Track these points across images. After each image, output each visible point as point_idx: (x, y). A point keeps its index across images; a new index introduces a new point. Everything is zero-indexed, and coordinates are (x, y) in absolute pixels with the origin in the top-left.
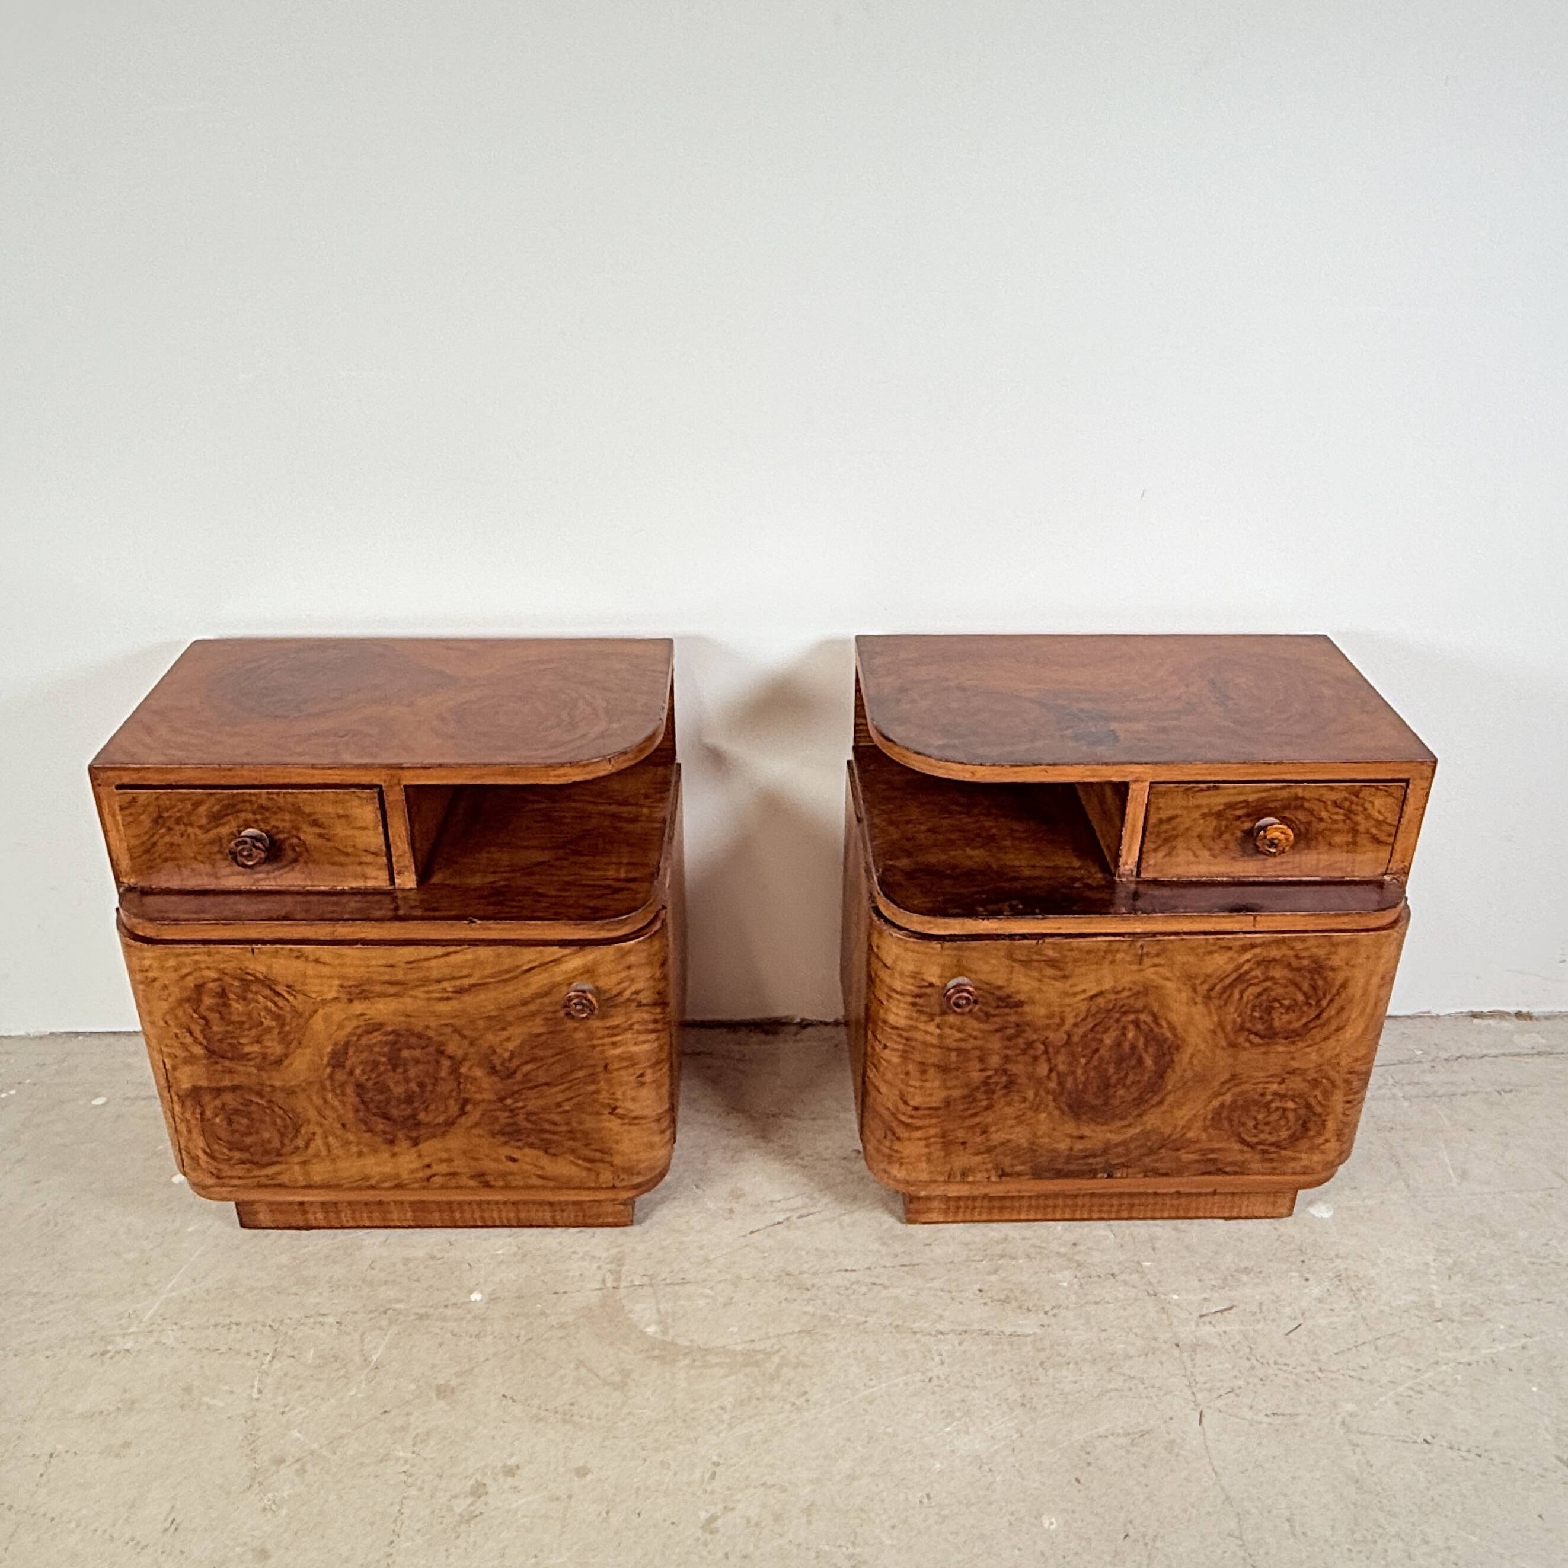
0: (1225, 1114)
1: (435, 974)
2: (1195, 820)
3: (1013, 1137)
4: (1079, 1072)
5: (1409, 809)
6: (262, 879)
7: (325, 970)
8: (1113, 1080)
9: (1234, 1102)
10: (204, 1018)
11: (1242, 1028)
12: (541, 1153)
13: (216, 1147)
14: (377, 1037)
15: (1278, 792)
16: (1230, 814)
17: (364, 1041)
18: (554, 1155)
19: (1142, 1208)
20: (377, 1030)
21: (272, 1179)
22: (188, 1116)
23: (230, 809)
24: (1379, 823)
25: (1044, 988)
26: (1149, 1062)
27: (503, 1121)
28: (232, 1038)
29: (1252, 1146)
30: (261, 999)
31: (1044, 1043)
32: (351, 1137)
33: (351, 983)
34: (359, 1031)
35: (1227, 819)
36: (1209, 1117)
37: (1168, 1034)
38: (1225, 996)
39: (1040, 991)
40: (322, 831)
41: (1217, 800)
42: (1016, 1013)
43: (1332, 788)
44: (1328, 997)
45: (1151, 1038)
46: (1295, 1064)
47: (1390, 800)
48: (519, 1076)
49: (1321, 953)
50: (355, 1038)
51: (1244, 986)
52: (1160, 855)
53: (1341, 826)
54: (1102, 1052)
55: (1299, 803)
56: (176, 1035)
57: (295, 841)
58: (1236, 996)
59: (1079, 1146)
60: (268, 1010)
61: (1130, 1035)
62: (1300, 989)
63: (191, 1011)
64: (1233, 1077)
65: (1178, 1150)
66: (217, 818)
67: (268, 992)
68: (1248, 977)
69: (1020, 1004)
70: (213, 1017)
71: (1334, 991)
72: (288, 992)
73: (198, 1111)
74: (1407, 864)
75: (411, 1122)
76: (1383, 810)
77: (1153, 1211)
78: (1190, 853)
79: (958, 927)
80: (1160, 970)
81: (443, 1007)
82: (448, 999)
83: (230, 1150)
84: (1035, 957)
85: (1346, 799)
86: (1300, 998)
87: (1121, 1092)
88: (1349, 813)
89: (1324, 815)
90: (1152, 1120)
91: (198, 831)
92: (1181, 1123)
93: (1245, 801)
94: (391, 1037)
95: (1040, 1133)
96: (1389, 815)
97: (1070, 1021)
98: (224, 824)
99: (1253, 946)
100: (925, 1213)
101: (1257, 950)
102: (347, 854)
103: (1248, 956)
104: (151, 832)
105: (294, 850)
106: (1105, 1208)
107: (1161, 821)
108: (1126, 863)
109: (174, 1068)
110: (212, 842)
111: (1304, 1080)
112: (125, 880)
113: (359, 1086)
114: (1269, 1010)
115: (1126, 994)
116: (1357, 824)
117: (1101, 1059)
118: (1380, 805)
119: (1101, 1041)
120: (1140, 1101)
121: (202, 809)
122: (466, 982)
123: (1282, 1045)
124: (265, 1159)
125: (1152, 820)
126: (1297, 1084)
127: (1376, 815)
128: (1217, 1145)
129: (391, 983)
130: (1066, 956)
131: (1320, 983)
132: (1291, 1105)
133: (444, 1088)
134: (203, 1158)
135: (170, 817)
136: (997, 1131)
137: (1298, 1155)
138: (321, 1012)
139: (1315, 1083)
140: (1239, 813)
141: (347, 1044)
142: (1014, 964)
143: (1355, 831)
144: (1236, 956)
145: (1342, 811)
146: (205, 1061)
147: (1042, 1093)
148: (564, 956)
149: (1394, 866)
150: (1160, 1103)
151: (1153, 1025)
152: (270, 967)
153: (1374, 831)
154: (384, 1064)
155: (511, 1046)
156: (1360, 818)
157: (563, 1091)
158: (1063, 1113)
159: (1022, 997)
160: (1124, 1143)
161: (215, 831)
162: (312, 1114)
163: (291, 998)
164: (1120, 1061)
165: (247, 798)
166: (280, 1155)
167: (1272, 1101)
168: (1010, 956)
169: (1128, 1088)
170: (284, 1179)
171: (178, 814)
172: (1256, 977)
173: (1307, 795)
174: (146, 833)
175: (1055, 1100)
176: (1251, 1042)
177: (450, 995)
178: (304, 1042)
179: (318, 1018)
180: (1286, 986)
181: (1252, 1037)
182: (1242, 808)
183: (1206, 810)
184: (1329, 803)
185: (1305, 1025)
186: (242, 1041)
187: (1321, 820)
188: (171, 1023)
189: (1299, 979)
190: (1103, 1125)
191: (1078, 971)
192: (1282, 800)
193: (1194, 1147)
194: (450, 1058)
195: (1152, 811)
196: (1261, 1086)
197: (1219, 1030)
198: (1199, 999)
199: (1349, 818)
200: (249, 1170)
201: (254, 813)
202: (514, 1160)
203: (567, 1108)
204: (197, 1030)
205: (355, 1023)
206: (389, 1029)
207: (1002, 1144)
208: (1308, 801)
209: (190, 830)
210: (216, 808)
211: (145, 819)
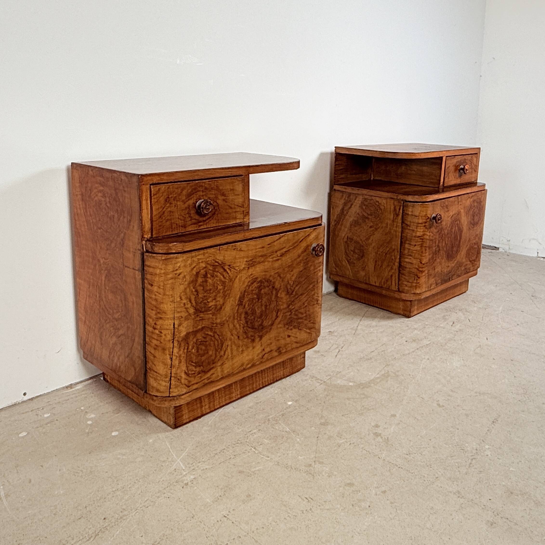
1: (276, 248)
6: (202, 225)
7: (242, 254)
10: (196, 291)
12: (297, 330)
13: (190, 367)
14: (255, 285)
17: (251, 289)
18: (301, 329)
20: (255, 282)
21: (209, 379)
22: (181, 352)
23: (194, 191)
27: (288, 317)
28: (205, 300)
30: (219, 274)
32: (241, 343)
33: (251, 259)
34: (249, 284)
40: (224, 198)
48: (294, 293)
50: (247, 288)
56: (184, 304)
57: (214, 204)
60: (221, 280)
63: (192, 288)
66: (189, 196)
67: (222, 270)
70: (200, 289)
72: (229, 268)
73: (186, 348)
75: (260, 328)
81: (277, 265)
82: (278, 260)
83: (196, 367)
91: (181, 203)
94: (259, 284)
98: (191, 199)
102: (232, 208)
104: (163, 206)
109: (179, 325)
110: (186, 208)
112: (146, 237)
113: (246, 313)
121: (184, 192)
122: (285, 250)
124: (209, 367)
129: (262, 256)
133: (272, 306)
134: (183, 376)
135: (171, 197)
138: (238, 277)
141: (245, 291)
146: (193, 316)
148: (311, 232)
152: (224, 256)
154: (255, 300)
155: (293, 278)
157: (305, 297)
161: (187, 203)
162: (229, 334)
163: (229, 272)
165: (201, 184)
166: (213, 363)
170: (214, 377)
171: (175, 196)
174: (161, 207)
177: (279, 258)
178: (231, 295)
179: (237, 280)
186: (209, 300)
188: (183, 298)
194: (276, 289)
200: (201, 377)
201: (203, 191)
202: (289, 336)
203: (306, 304)
204: (193, 298)
205: (248, 280)
206: (259, 280)
209: (178, 203)
210: (189, 191)
211: (162, 200)
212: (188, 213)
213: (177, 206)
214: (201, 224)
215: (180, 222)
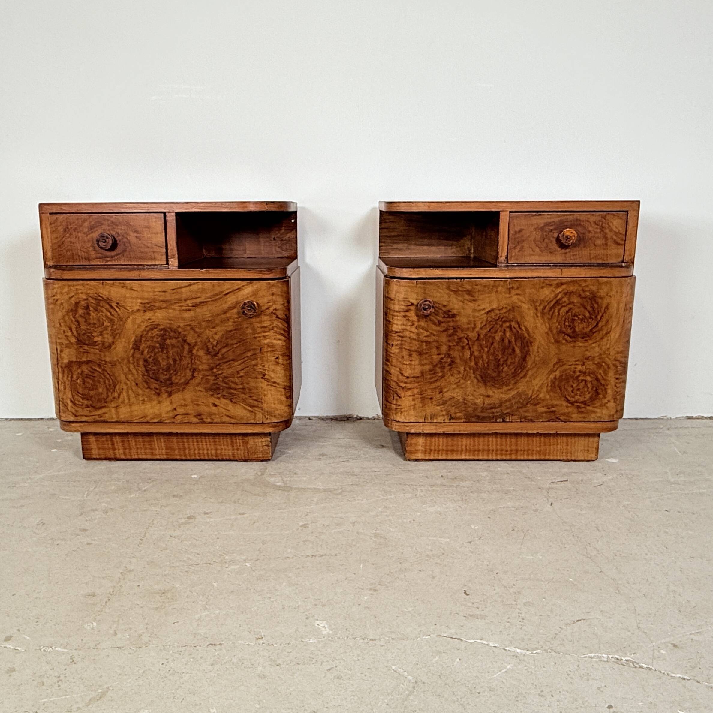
0: (557, 383)
1: (184, 296)
2: (532, 232)
3: (455, 395)
4: (485, 357)
5: (630, 227)
6: (109, 261)
7: (135, 294)
8: (501, 363)
9: (561, 376)
10: (77, 321)
11: (561, 332)
12: (228, 402)
13: (76, 397)
14: (156, 332)
15: (568, 217)
16: (547, 228)
17: (150, 334)
18: (235, 403)
19: (522, 452)
20: (156, 328)
21: (101, 417)
22: (65, 379)
24: (616, 234)
25: (466, 307)
26: (518, 351)
27: (212, 382)
28: (89, 333)
29: (572, 403)
30: (104, 310)
31: (466, 339)
32: (140, 391)
33: (147, 301)
34: (147, 329)
35: (546, 231)
36: (550, 385)
37: (526, 335)
38: (551, 313)
39: (464, 309)
40: (138, 235)
41: (541, 221)
42: (453, 321)
43: (592, 215)
44: (601, 314)
45: (519, 337)
46: (588, 354)
47: (620, 221)
48: (220, 355)
49: (594, 288)
50: (145, 333)
51: (560, 307)
52: (517, 250)
53: (599, 235)
54: (495, 344)
55: (578, 223)
56: (64, 332)
57: (125, 240)
58: (556, 313)
59: (488, 401)
60: (107, 317)
61: (508, 334)
62: (586, 309)
63: (71, 317)
64: (559, 361)
65: (536, 405)
66: (92, 229)
67: (108, 306)
68: (561, 302)
69: (454, 316)
70: (82, 320)
71: (603, 311)
72: (117, 307)
73: (70, 376)
74: (632, 257)
75: (168, 382)
76: (618, 226)
77: (528, 455)
78: (531, 250)
79: (424, 273)
80: (519, 297)
81: (187, 315)
82: (189, 310)
83: (83, 399)
84: (460, 289)
85: (600, 221)
86: (587, 314)
87: (506, 369)
88: (602, 228)
89: (591, 229)
90: (522, 386)
91: (84, 235)
92: (536, 388)
93: (553, 222)
94: (162, 332)
95: (468, 393)
96: (621, 229)
97: (479, 326)
98: (95, 232)
99: (562, 284)
100: (415, 453)
101: (564, 287)
102: (148, 247)
103: (559, 290)
104: (62, 236)
105: (124, 245)
106: (504, 452)
107: (516, 232)
108: (501, 256)
109: (61, 351)
110: (89, 241)
111: (594, 363)
112: (49, 264)
113: (146, 361)
114: (573, 321)
115: (504, 310)
116: (606, 234)
117: (494, 348)
118: (616, 223)
119: (494, 338)
120: (515, 374)
121: (86, 224)
122: (198, 300)
123: (582, 342)
124: (99, 405)
125: (512, 232)
126: (590, 366)
127: (615, 229)
128: (555, 402)
129: (164, 301)
130: (475, 289)
131: (596, 306)
132: (588, 378)
133: (185, 362)
134: (70, 404)
135: (71, 228)
136: (447, 392)
137: (596, 409)
138: (131, 318)
139: (599, 365)
140: (552, 228)
141: (141, 336)
142: (451, 293)
143: (606, 239)
144: (554, 289)
145: (599, 227)
146: (75, 346)
147: (468, 369)
148: (243, 286)
149: (627, 258)
150: (525, 376)
151: (518, 329)
152: (109, 292)
153: (615, 237)
154: (158, 349)
155: (217, 337)
156: (607, 231)
157: (240, 365)
158: (478, 381)
159: (455, 312)
160: (509, 400)
161: (91, 235)
162: (123, 377)
163: (118, 310)
164: (504, 350)
165: (107, 218)
166: (106, 402)
167: (579, 376)
168: (448, 288)
169: (509, 366)
170: (107, 417)
171: (75, 227)
172: (565, 302)
173: (582, 219)
174: (60, 236)
175: (474, 373)
176: (566, 341)
177: (190, 308)
178: (122, 336)
179: (129, 321)
180: (579, 308)
181: (566, 337)
183: (536, 226)
184: (592, 223)
185: (591, 330)
186: (93, 335)
187: (589, 232)
188: (62, 324)
189: (585, 304)
190: (498, 389)
191: (481, 297)
192: (571, 221)
193: (544, 404)
194: (189, 344)
195: (511, 226)
196: (573, 366)
197: (550, 333)
198: (539, 315)
199: (603, 231)
200: (90, 411)
201: (109, 226)
202: (215, 405)
203: (242, 374)
204: (73, 327)
205: (146, 324)
206: (161, 327)
207: (450, 399)
208: (583, 222)
209: (79, 234)
210: (92, 223)
211: (61, 229)
212: (92, 246)
213: (79, 238)
214: (108, 259)
215: (83, 254)
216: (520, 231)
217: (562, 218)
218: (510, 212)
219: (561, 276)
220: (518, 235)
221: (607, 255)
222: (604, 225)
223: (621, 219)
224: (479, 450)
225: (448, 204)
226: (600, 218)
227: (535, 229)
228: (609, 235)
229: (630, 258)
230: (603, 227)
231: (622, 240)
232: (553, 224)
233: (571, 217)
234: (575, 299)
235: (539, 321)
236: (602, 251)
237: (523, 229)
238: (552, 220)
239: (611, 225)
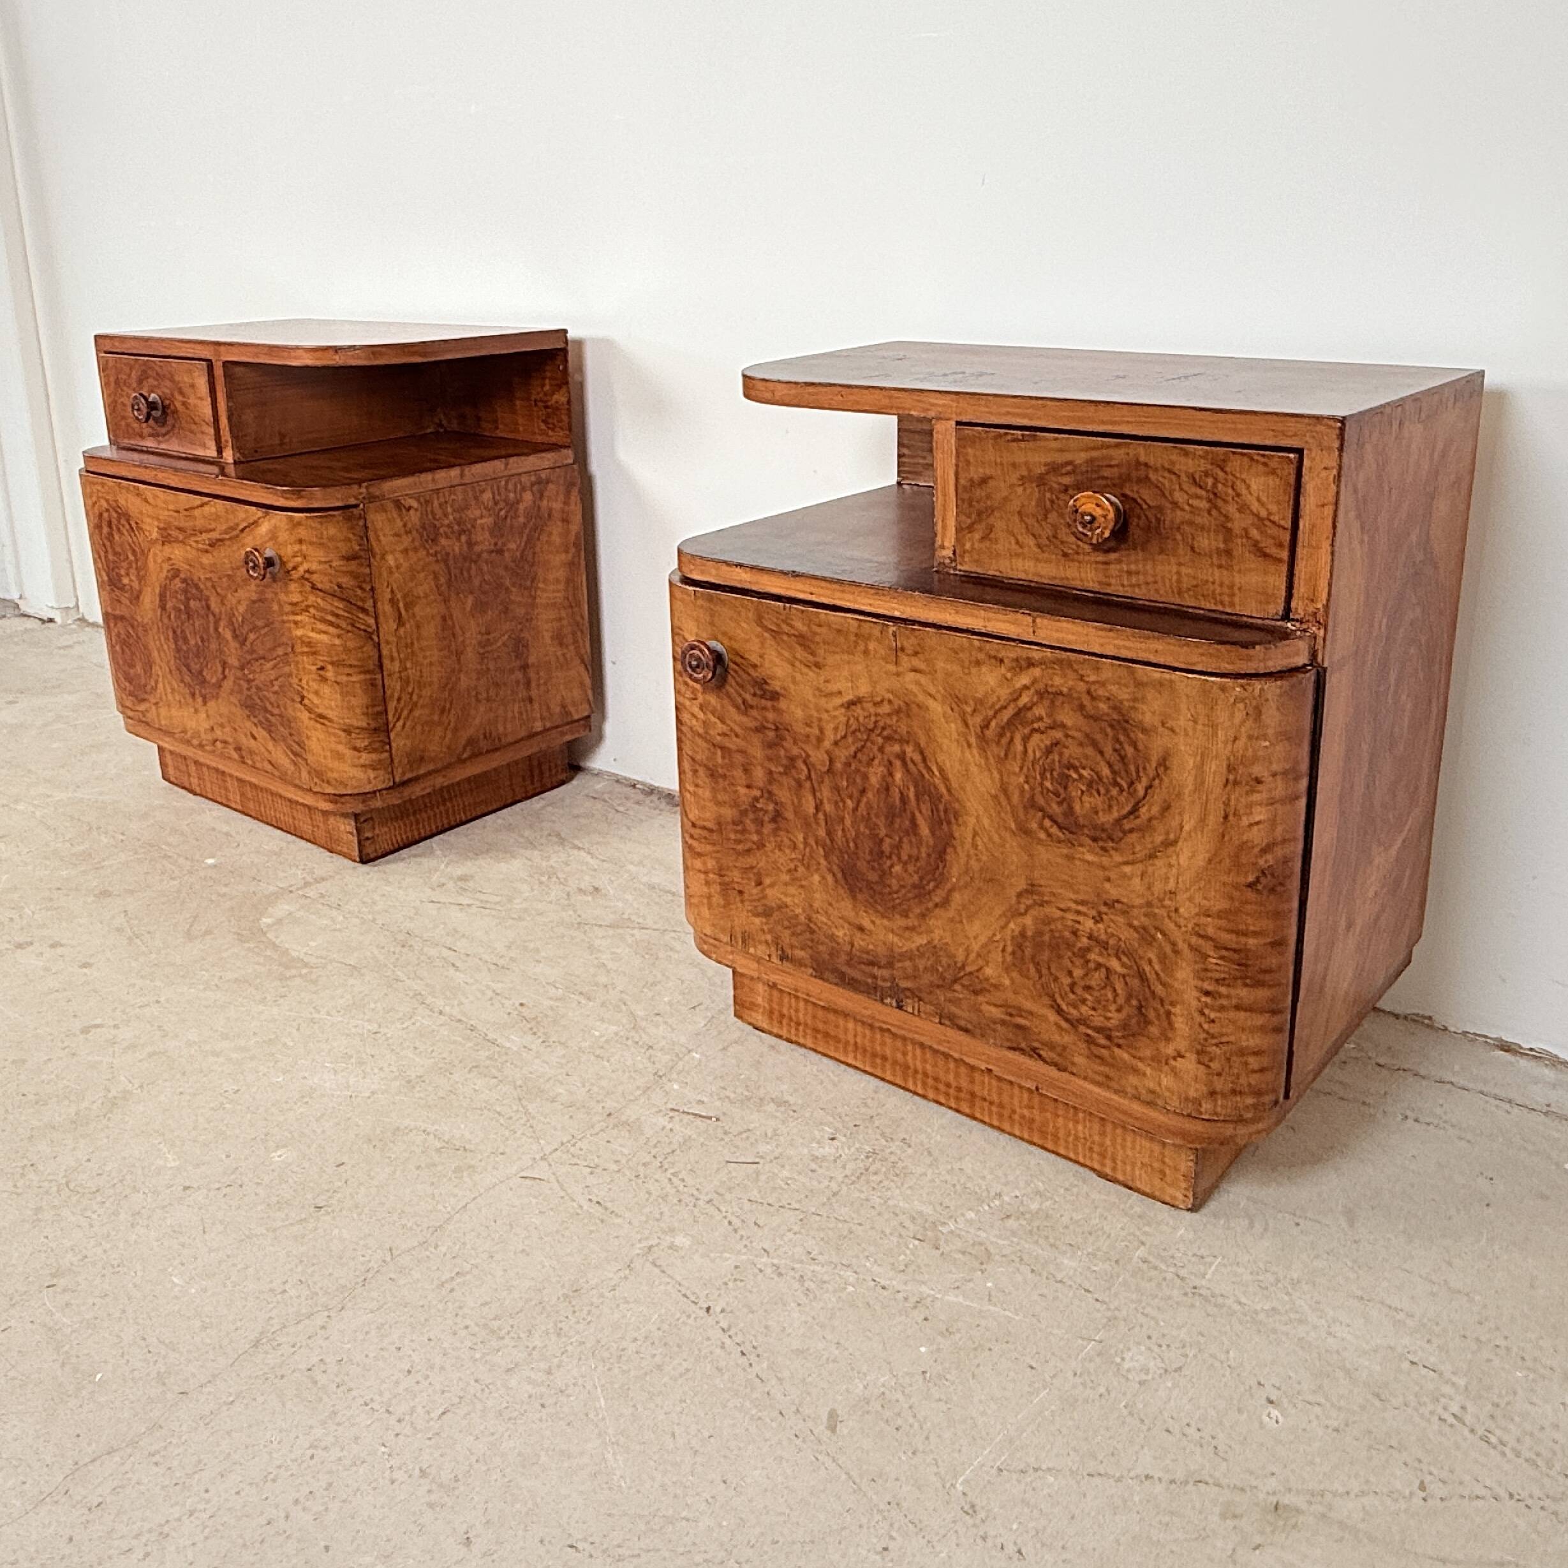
0: (1028, 952)
2: (1012, 486)
3: (788, 900)
4: (848, 822)
5: (1309, 504)
8: (886, 847)
9: (1040, 933)
11: (1032, 804)
15: (1112, 452)
16: (1055, 481)
24: (1261, 522)
25: (798, 677)
26: (925, 830)
29: (1074, 1023)
31: (805, 762)
35: (1051, 490)
36: (1009, 949)
37: (943, 790)
38: (1004, 741)
39: (794, 682)
41: (1037, 458)
42: (774, 709)
43: (1186, 453)
44: (1145, 781)
45: (925, 791)
46: (1113, 892)
47: (1272, 481)
49: (1124, 694)
51: (1027, 731)
52: (977, 535)
53: (1206, 520)
54: (870, 795)
55: (1142, 473)
58: (1018, 746)
59: (860, 942)
61: (898, 776)
62: (1101, 753)
64: (1032, 889)
65: (976, 993)
68: (1029, 715)
69: (775, 696)
71: (1152, 773)
74: (1322, 608)
76: (1264, 499)
77: (1003, 1117)
78: (1012, 539)
79: (714, 572)
80: (918, 676)
84: (786, 628)
85: (1208, 474)
86: (1106, 772)
87: (897, 869)
88: (1215, 498)
89: (1179, 497)
90: (938, 929)
92: (976, 947)
93: (1071, 462)
95: (816, 905)
96: (1273, 508)
97: (830, 736)
99: (1031, 664)
101: (1037, 672)
103: (1024, 680)
107: (974, 484)
111: (1131, 926)
114: (1064, 781)
115: (886, 709)
116: (1228, 518)
117: (869, 807)
118: (1259, 488)
119: (865, 777)
120: (921, 892)
123: (1091, 851)
125: (965, 480)
126: (1118, 928)
127: (1255, 506)
128: (1028, 1005)
130: (815, 634)
131: (1129, 751)
132: (1114, 964)
136: (772, 885)
137: (1140, 1065)
139: (1146, 936)
140: (1066, 480)
142: (766, 635)
144: (1009, 675)
145: (1204, 493)
147: (812, 842)
150: (945, 903)
151: (921, 766)
153: (1255, 534)
156: (1231, 509)
158: (836, 881)
159: (776, 685)
160: (909, 956)
164: (891, 817)
167: (1088, 949)
168: (759, 621)
169: (905, 863)
172: (1041, 719)
173: (1151, 460)
175: (826, 857)
176: (1049, 835)
180: (1081, 744)
181: (1047, 823)
182: (1068, 473)
183: (1024, 471)
184: (1184, 478)
185: (1118, 821)
187: (1175, 504)
189: (1099, 737)
190: (883, 916)
191: (831, 660)
192: (1112, 468)
193: (998, 997)
195: (963, 466)
196: (1070, 916)
197: (1002, 798)
198: (973, 740)
199: (1216, 507)
207: (779, 908)
208: (1156, 470)
216: (984, 481)
217: (1095, 454)
218: (958, 423)
219: (1032, 638)
220: (978, 493)
221: (1231, 587)
222: (1220, 486)
223: (1273, 472)
224: (884, 1058)
225: (811, 389)
226: (1204, 465)
227: (1022, 478)
228: (1239, 522)
229: (1311, 609)
230: (1215, 494)
231: (1280, 545)
232: (1069, 468)
233: (1122, 451)
234: (1068, 717)
235: (973, 756)
236: (1217, 572)
237: (991, 477)
238: (1068, 457)
239: (1244, 491)
